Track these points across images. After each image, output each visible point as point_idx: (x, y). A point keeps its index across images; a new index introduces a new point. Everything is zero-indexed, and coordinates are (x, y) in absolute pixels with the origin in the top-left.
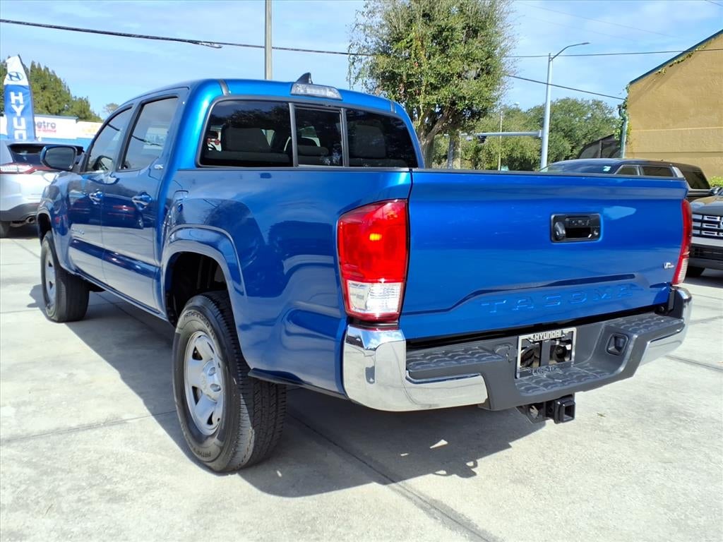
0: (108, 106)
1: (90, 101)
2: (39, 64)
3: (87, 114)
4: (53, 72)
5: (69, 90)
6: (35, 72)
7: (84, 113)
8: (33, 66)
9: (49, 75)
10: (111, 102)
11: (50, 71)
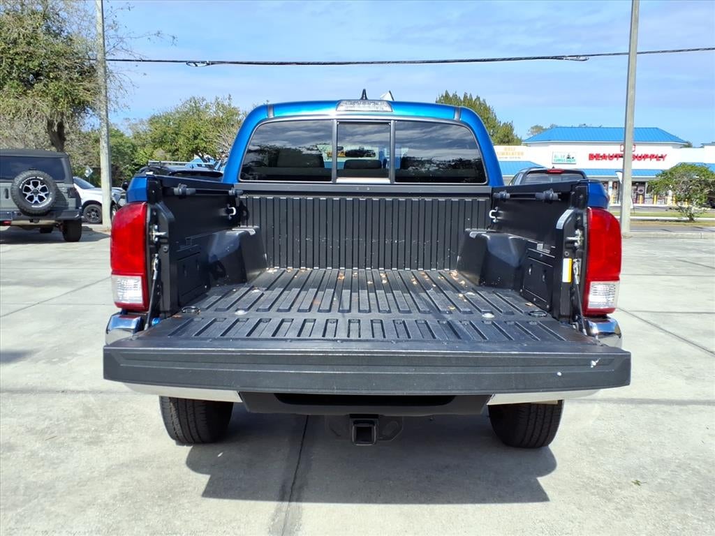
0: (532, 128)
1: (514, 125)
2: (471, 95)
3: (510, 138)
4: (484, 101)
5: (495, 116)
6: (467, 101)
7: (508, 137)
8: (465, 97)
9: (480, 104)
10: (535, 125)
11: (481, 100)
